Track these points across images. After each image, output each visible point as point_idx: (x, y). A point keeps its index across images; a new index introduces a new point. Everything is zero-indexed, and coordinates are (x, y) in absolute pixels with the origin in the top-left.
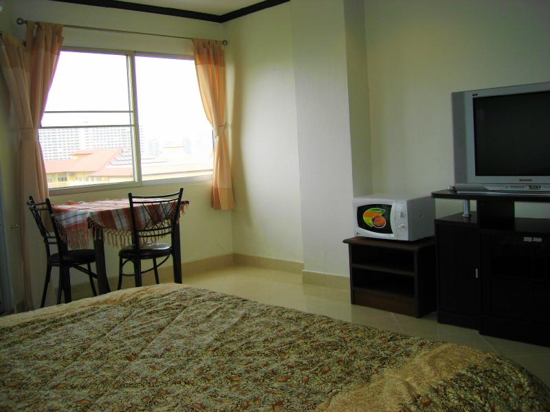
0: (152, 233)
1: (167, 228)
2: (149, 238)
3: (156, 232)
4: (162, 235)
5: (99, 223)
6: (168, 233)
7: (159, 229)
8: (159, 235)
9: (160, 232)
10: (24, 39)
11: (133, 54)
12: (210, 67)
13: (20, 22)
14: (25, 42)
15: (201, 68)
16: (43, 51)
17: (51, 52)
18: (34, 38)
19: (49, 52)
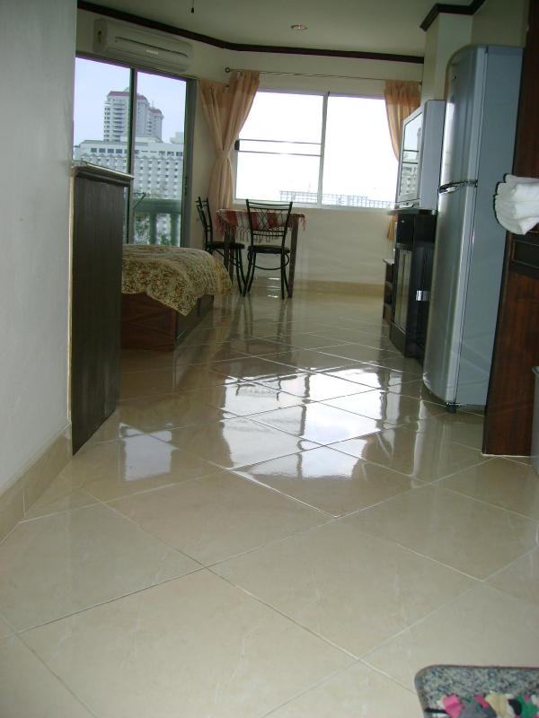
0: (268, 234)
1: (280, 231)
2: (264, 238)
3: (271, 233)
4: (276, 236)
5: (225, 219)
6: (280, 236)
7: (273, 231)
8: (273, 236)
9: (275, 234)
10: (227, 83)
11: (326, 95)
12: (399, 106)
13: (228, 70)
14: (228, 86)
15: (391, 107)
16: (239, 93)
17: (248, 93)
18: (237, 82)
19: (245, 94)
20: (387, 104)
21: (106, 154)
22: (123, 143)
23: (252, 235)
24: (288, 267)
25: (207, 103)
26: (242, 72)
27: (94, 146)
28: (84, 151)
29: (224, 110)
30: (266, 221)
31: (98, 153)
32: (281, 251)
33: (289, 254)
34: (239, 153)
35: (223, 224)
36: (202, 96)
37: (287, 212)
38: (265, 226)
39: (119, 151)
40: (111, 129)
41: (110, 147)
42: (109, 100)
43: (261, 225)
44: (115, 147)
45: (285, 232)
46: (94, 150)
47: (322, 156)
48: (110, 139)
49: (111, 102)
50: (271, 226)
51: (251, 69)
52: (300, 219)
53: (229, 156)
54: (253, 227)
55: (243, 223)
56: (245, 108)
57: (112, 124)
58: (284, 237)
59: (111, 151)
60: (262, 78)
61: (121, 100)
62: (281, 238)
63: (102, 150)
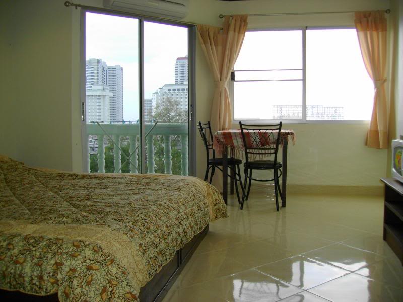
0: (261, 152)
1: (272, 149)
2: (258, 155)
3: (264, 151)
4: (268, 153)
5: (222, 140)
6: (272, 153)
7: (265, 149)
8: (265, 154)
9: (267, 151)
10: (222, 27)
11: (304, 29)
12: (368, 33)
13: (221, 16)
14: (222, 29)
15: (362, 34)
16: (231, 33)
17: (239, 33)
18: (229, 26)
19: (237, 33)
20: (357, 31)
21: (176, 91)
22: (185, 85)
23: (247, 153)
24: (280, 180)
25: (205, 43)
26: (232, 17)
27: (170, 88)
28: (164, 91)
29: (220, 48)
30: (258, 140)
31: (172, 91)
32: (273, 166)
33: (281, 169)
34: (235, 83)
35: (220, 144)
36: (201, 38)
37: (277, 131)
38: (258, 145)
39: (183, 89)
40: (178, 78)
41: (179, 87)
42: (177, 62)
43: (255, 143)
44: (181, 87)
45: (276, 149)
46: (169, 90)
47: (304, 80)
48: (179, 83)
49: (178, 64)
50: (263, 145)
51: (239, 13)
52: (289, 137)
53: (226, 85)
54: (248, 146)
55: (238, 142)
56: (237, 45)
57: (179, 75)
58: (276, 153)
59: (179, 89)
60: (249, 19)
61: (183, 62)
62: (273, 155)
63: (174, 90)
